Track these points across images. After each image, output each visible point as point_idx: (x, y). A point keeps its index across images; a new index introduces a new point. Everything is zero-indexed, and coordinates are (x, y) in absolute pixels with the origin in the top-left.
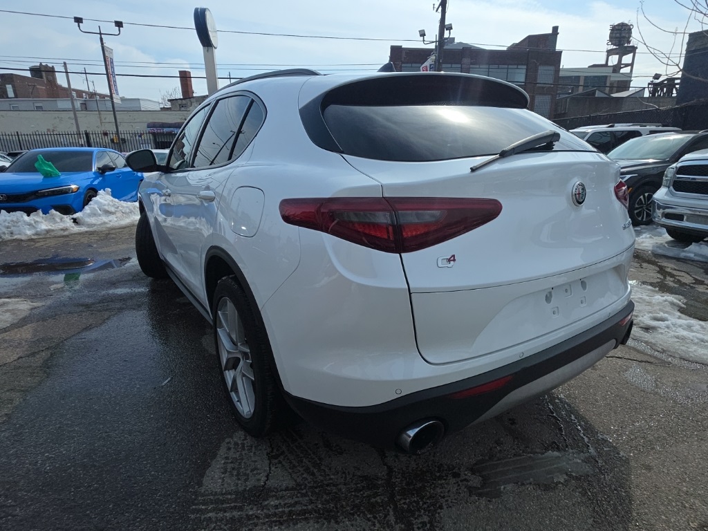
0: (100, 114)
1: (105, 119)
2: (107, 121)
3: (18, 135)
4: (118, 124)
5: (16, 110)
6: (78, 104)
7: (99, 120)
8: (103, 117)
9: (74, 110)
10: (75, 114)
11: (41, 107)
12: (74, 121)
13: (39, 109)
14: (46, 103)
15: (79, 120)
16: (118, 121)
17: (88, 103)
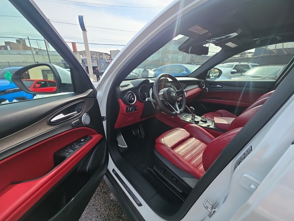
0: (43, 56)
1: (45, 58)
2: (46, 59)
3: (8, 63)
4: (50, 60)
5: (10, 54)
6: (34, 52)
7: (43, 58)
8: (44, 57)
9: (33, 54)
10: (33, 56)
11: (20, 53)
12: (33, 59)
13: (19, 54)
14: (22, 52)
15: (35, 58)
16: (50, 59)
17: (38, 52)
